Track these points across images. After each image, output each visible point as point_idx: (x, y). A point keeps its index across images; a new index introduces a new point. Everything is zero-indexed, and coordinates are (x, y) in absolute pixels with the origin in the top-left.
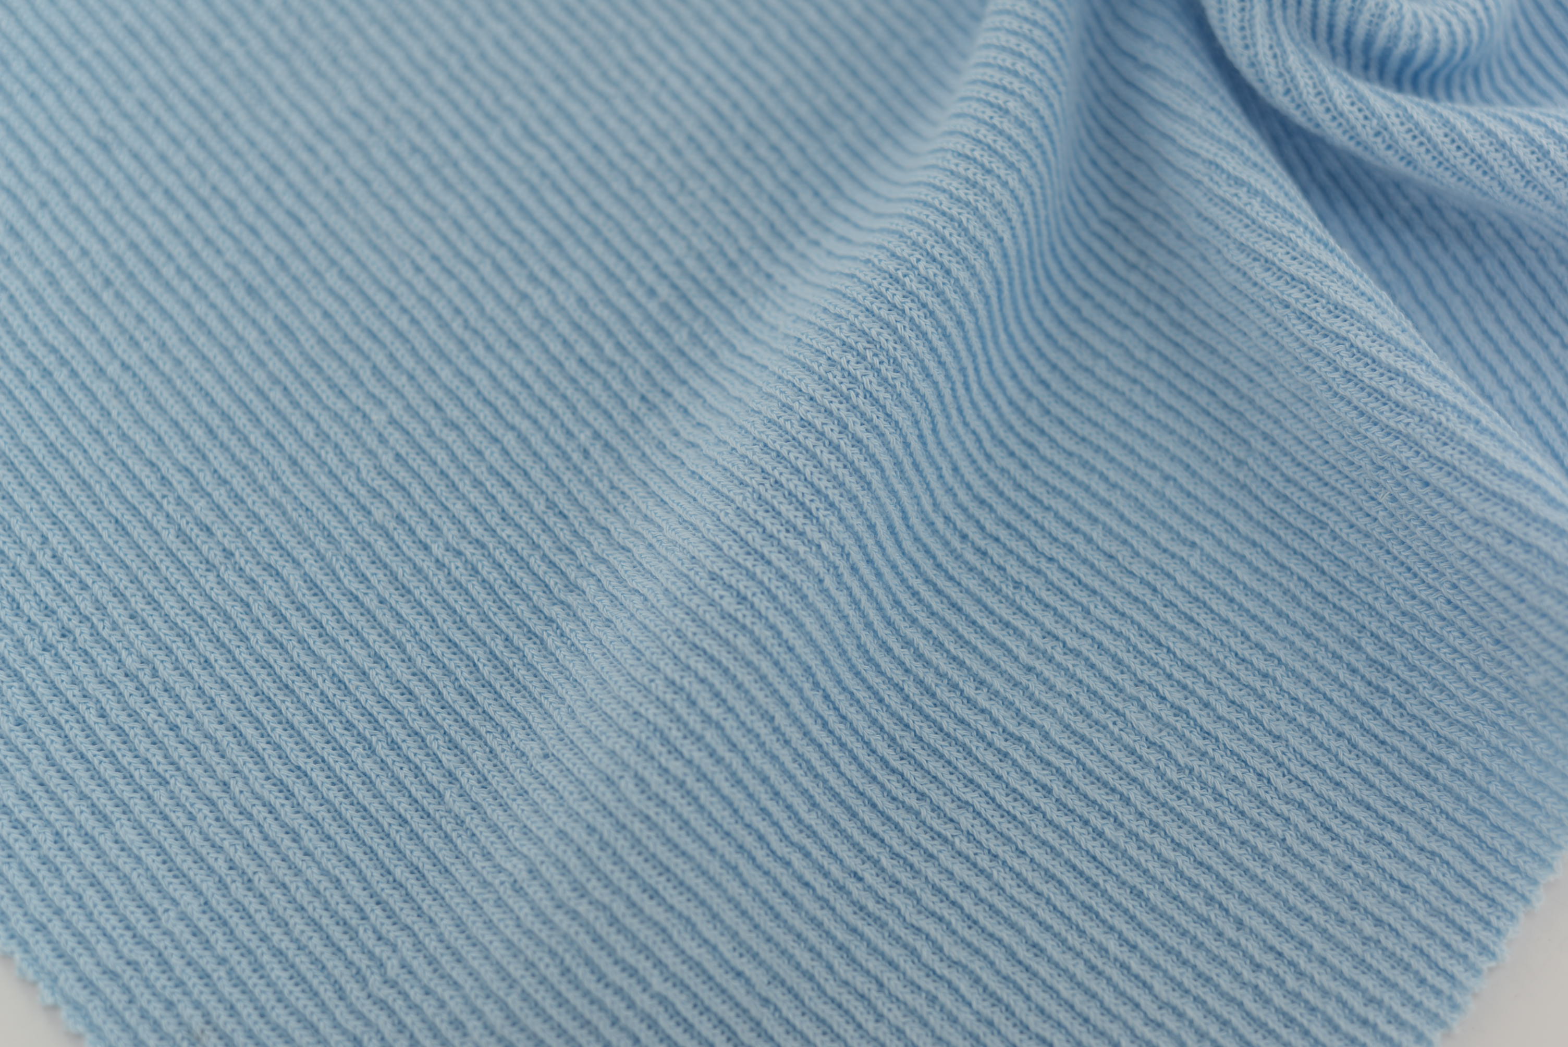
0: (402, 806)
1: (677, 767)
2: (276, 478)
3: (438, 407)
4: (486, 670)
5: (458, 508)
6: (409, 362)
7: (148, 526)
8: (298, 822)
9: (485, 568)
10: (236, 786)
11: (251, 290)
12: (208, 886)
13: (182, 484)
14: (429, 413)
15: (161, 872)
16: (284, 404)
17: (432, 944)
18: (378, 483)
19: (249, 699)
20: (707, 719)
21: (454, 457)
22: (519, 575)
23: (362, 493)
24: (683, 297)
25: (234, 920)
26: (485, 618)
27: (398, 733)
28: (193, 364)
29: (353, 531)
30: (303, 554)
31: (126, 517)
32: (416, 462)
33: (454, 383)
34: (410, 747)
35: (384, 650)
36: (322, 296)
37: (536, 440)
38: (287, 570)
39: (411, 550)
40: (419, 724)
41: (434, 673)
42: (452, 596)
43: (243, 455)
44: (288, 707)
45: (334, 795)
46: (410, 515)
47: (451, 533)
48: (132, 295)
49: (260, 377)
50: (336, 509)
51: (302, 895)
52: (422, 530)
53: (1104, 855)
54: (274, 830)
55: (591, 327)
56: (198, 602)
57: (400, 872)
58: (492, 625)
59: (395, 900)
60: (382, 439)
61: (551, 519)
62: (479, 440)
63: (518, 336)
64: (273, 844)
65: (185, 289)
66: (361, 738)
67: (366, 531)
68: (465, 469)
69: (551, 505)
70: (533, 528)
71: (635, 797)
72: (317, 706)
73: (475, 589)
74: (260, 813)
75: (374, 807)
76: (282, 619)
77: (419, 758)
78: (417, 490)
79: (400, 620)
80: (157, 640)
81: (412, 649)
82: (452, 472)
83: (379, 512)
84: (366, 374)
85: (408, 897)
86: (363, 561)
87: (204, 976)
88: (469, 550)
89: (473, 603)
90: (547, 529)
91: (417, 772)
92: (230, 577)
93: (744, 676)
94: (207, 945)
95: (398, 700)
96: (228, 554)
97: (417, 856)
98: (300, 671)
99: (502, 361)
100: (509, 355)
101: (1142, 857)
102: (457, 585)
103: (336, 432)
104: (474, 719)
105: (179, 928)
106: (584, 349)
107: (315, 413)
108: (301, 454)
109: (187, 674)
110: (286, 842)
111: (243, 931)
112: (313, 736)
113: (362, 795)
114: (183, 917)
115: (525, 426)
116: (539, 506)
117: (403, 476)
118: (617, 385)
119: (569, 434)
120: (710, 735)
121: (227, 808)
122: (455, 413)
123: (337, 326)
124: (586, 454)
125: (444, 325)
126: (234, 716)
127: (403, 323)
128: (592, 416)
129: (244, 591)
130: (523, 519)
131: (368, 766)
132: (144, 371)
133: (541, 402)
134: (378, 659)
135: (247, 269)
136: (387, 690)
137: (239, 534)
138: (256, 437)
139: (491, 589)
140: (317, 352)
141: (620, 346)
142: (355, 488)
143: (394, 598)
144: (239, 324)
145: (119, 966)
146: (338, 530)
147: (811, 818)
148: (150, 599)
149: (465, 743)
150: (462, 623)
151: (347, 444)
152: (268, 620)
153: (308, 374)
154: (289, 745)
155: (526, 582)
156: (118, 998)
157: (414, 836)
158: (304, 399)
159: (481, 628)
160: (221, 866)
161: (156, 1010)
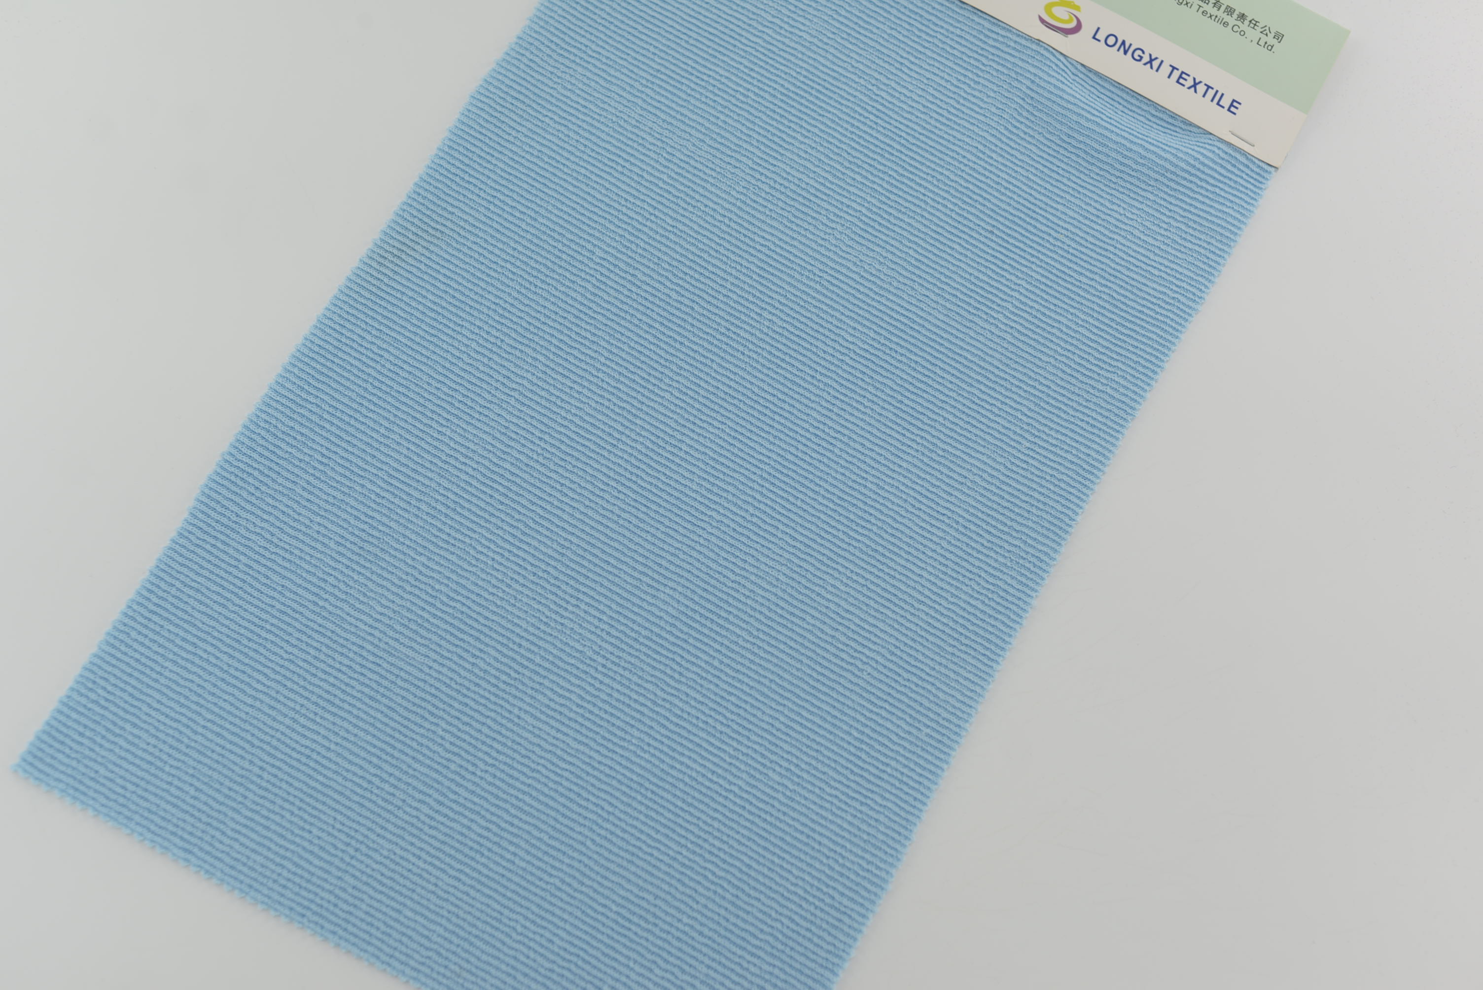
0: (501, 870)
1: (603, 832)
2: (409, 766)
3: (459, 719)
4: (513, 811)
5: (480, 755)
6: (441, 705)
7: (370, 800)
8: (466, 889)
9: (498, 774)
10: (440, 883)
11: (371, 698)
12: (444, 922)
13: (377, 781)
14: (456, 722)
15: (425, 922)
16: (402, 738)
17: (531, 916)
18: (448, 756)
19: (433, 851)
20: (609, 813)
21: (471, 736)
22: (511, 772)
23: (444, 762)
24: (532, 643)
25: (457, 930)
26: (505, 792)
27: (489, 845)
28: (361, 734)
29: (446, 777)
30: (431, 792)
31: (362, 801)
32: (458, 743)
33: (460, 707)
34: (495, 848)
35: (473, 816)
36: (398, 691)
37: (499, 719)
38: (427, 799)
39: (468, 776)
40: (496, 839)
41: (494, 819)
42: (490, 788)
43: (394, 762)
44: (447, 849)
45: (475, 875)
46: (464, 763)
47: (481, 765)
48: (327, 715)
49: (389, 730)
50: (437, 771)
51: (478, 914)
52: (471, 768)
53: (768, 827)
54: (460, 895)
55: (503, 668)
56: (400, 823)
57: (509, 894)
58: (508, 794)
59: (511, 904)
60: (443, 738)
61: (515, 747)
62: (478, 726)
63: (477, 681)
64: (460, 899)
65: (346, 706)
66: (477, 851)
67: (450, 775)
68: (477, 739)
69: (513, 741)
70: (509, 752)
71: (593, 847)
72: (457, 845)
73: (498, 783)
74: (451, 890)
75: (491, 874)
76: (432, 818)
77: (500, 851)
78: (463, 753)
79: (475, 804)
80: (390, 841)
81: (483, 812)
82: (473, 742)
83: (453, 767)
84: (427, 715)
85: (515, 902)
86: (453, 787)
87: (454, 953)
88: (489, 769)
89: (499, 788)
90: (515, 751)
91: (502, 857)
92: (408, 809)
93: (618, 794)
94: (451, 942)
95: (485, 833)
96: (404, 801)
97: (513, 887)
98: (446, 835)
99: (475, 692)
100: (476, 689)
101: (782, 825)
102: (490, 784)
103: (424, 741)
104: (515, 831)
105: (439, 940)
106: (504, 678)
107: (414, 736)
108: (415, 754)
109: (406, 850)
110: (465, 898)
111: (462, 933)
112: (460, 856)
113: (485, 871)
114: (439, 935)
115: (493, 715)
116: (509, 744)
117: (456, 750)
118: (520, 687)
119: (510, 712)
120: (611, 818)
121: (440, 893)
122: (466, 719)
123: (409, 701)
124: (519, 717)
125: (448, 686)
126: (429, 859)
127: (433, 691)
128: (515, 702)
129: (415, 813)
130: (505, 750)
131: (483, 860)
132: (344, 743)
133: (495, 703)
134: (472, 821)
135: (366, 690)
136: (480, 831)
137: (404, 792)
138: (396, 754)
139: (503, 781)
140: (406, 714)
141: (516, 671)
142: (440, 760)
143: (470, 797)
144: (372, 712)
145: (423, 960)
146: (440, 779)
147: (658, 837)
148: (382, 828)
149: (515, 840)
150: (497, 797)
151: (430, 744)
152: (427, 820)
153: (406, 723)
154: (453, 863)
155: (516, 774)
156: (428, 971)
157: (509, 880)
158: (408, 733)
159: (505, 796)
160: (445, 913)
161: (442, 970)
